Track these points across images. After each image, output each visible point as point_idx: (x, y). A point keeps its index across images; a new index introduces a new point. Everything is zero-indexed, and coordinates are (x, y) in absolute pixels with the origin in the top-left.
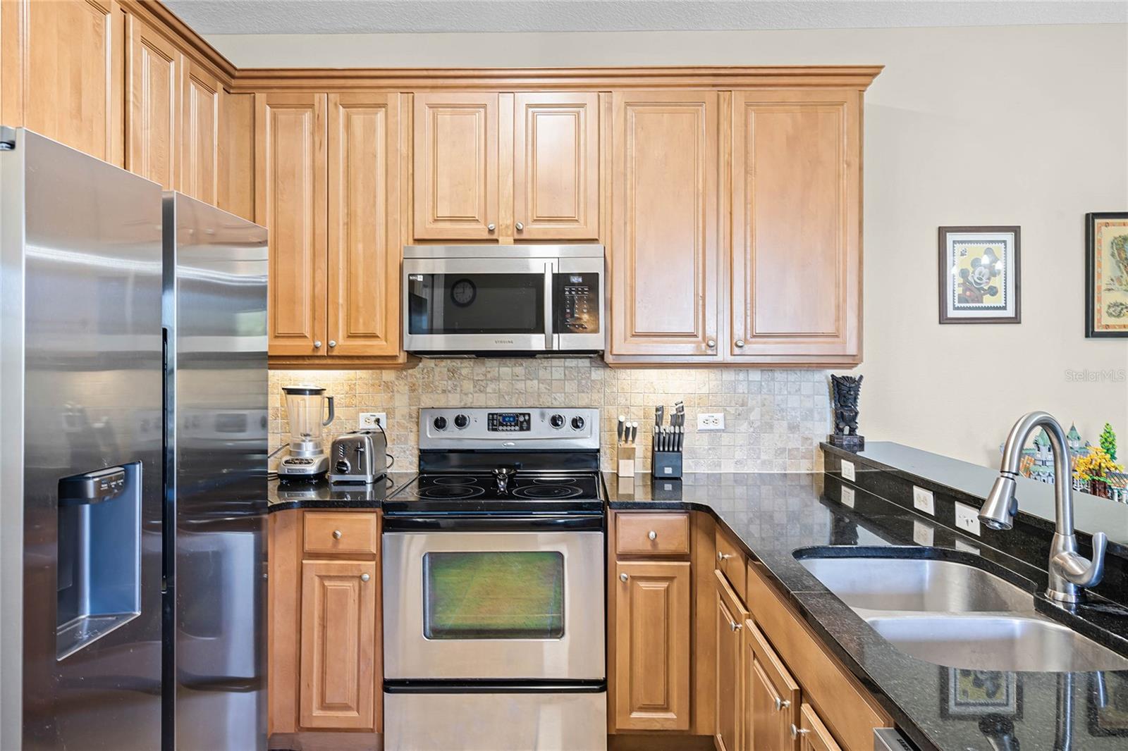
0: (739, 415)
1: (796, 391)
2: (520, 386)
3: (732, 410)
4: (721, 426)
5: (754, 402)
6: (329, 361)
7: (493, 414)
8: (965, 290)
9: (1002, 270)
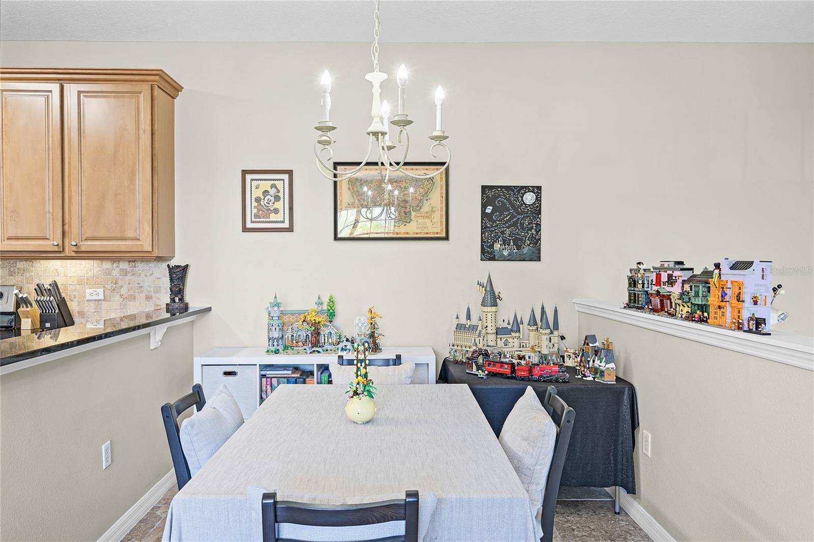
0: (113, 290)
1: (151, 275)
3: (109, 287)
4: (101, 297)
5: (123, 282)
8: (259, 210)
9: (282, 198)
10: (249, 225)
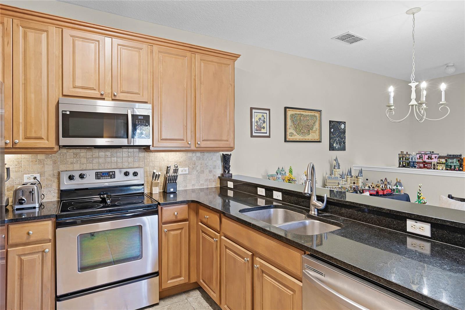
0: (193, 168)
1: (211, 159)
2: (109, 160)
3: (191, 167)
4: (187, 172)
5: (198, 163)
6: (14, 150)
7: (98, 172)
8: (257, 127)
9: (266, 122)
10: (254, 134)
